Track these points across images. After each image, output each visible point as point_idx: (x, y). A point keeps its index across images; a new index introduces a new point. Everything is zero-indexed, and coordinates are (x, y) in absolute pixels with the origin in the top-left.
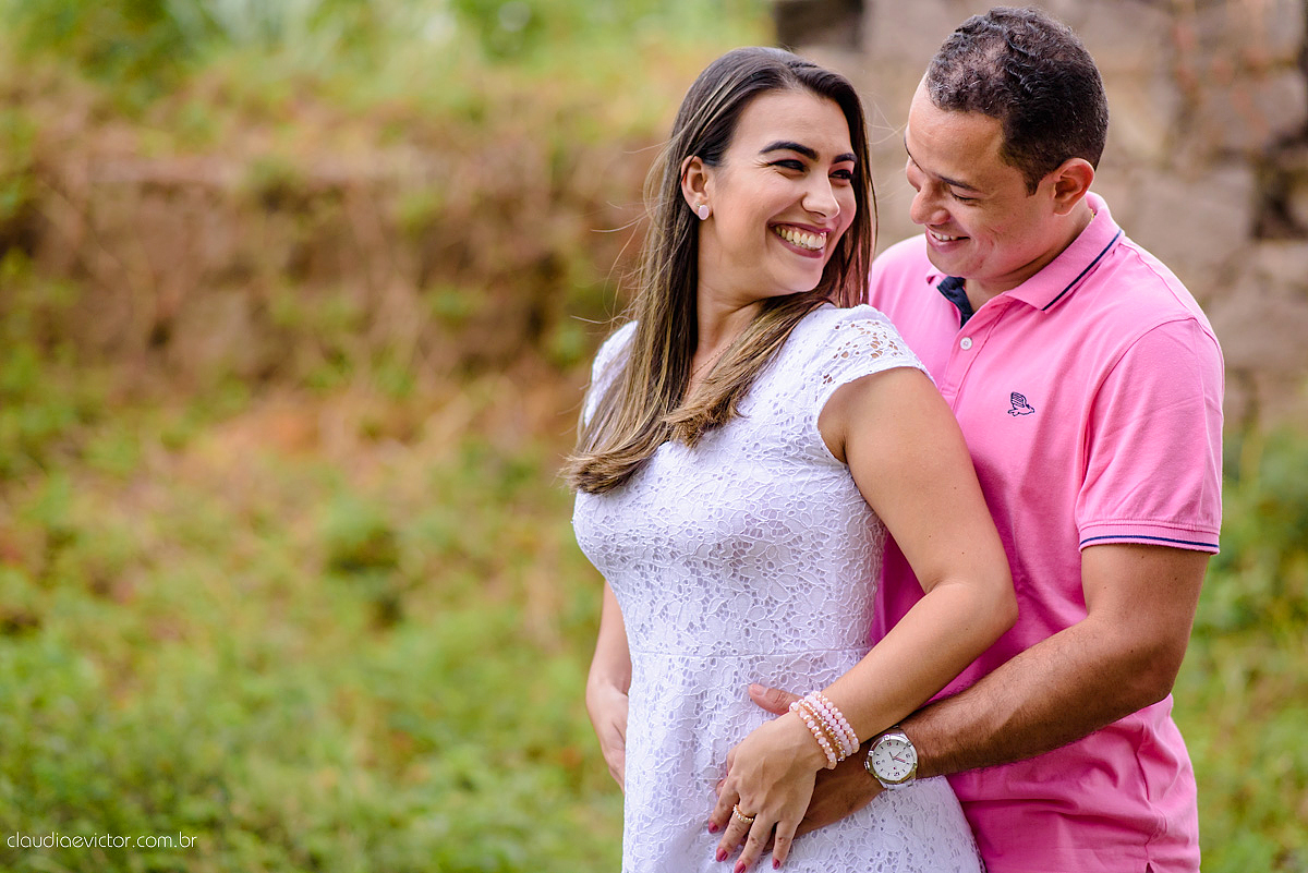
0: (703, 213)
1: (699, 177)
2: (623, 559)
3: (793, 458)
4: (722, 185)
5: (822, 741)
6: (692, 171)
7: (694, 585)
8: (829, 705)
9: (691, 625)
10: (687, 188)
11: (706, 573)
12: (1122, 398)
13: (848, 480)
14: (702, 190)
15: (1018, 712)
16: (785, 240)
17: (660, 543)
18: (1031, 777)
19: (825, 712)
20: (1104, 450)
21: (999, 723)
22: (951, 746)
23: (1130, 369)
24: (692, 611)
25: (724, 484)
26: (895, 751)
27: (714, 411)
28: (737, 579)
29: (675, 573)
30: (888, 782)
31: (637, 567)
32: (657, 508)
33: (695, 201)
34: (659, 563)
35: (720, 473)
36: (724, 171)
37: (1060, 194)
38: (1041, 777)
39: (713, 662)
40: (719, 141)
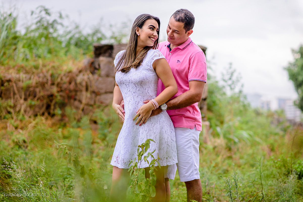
0: (138, 35)
1: (138, 30)
2: (123, 84)
3: (149, 70)
4: (142, 31)
5: (154, 105)
6: (137, 29)
7: (135, 87)
8: (155, 101)
9: (134, 92)
10: (136, 31)
11: (137, 85)
12: (193, 61)
13: (155, 73)
14: (138, 32)
15: (181, 101)
16: (151, 39)
17: (130, 81)
18: (179, 112)
19: (155, 102)
20: (191, 68)
21: (178, 102)
22: (172, 105)
23: (195, 57)
24: (134, 90)
25: (140, 73)
26: (164, 106)
27: (138, 64)
28: (141, 86)
29: (131, 85)
30: (163, 110)
31: (125, 85)
32: (130, 76)
33: (137, 33)
34: (129, 84)
35: (139, 72)
36: (142, 29)
37: (188, 34)
38: (180, 112)
39: (137, 97)
40: (142, 25)
